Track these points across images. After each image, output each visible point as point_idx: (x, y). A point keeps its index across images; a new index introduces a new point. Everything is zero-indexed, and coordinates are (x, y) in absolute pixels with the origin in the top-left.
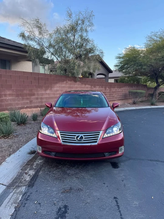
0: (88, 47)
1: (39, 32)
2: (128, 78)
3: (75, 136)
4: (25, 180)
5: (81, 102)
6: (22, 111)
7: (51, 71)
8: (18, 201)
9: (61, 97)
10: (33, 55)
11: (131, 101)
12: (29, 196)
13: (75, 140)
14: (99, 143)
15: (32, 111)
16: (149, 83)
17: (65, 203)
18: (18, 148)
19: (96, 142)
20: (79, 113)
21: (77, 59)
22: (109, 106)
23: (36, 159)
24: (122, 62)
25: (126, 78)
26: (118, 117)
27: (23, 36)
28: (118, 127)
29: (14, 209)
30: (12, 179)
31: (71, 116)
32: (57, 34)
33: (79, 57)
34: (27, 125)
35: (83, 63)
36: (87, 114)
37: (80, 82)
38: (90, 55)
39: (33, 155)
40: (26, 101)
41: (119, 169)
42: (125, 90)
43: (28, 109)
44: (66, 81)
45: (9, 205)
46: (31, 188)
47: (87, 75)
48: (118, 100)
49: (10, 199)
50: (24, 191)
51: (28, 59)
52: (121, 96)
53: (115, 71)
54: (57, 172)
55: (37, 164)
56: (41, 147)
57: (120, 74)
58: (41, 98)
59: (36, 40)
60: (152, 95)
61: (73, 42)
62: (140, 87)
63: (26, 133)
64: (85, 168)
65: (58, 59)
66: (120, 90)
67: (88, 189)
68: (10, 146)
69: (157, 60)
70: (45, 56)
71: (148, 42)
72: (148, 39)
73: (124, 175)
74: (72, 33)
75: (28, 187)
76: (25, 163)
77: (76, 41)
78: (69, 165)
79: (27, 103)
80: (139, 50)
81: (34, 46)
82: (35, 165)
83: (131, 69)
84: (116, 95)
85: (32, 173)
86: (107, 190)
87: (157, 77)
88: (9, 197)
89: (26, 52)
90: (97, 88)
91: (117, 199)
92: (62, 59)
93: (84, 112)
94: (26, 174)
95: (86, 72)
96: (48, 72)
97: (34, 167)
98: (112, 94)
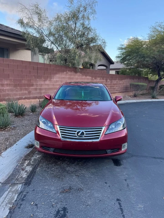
0: (90, 36)
1: (39, 19)
2: (130, 70)
3: (76, 131)
4: (22, 177)
5: (82, 95)
6: (21, 102)
7: (51, 61)
8: (13, 201)
9: (61, 89)
10: (33, 43)
11: (132, 94)
12: (25, 196)
13: (76, 136)
14: (101, 140)
15: (31, 102)
16: (150, 76)
17: (64, 205)
18: (15, 142)
19: (98, 138)
20: (79, 106)
21: (77, 48)
22: (112, 100)
23: (34, 154)
24: (124, 53)
25: (128, 70)
26: (121, 112)
27: (21, 22)
28: (122, 122)
29: (9, 211)
30: (8, 175)
31: (71, 109)
32: (57, 21)
33: (80, 46)
34: (25, 117)
35: (84, 53)
36: (87, 108)
37: (81, 72)
38: (92, 45)
39: (31, 149)
40: (24, 92)
41: (121, 166)
42: (126, 82)
43: (26, 100)
44: (67, 72)
45: (3, 206)
46: (28, 186)
47: (88, 66)
48: (119, 92)
49: (5, 199)
50: (20, 189)
51: (27, 47)
52: (122, 88)
53: (117, 62)
54: (55, 169)
55: (35, 160)
56: (38, 142)
57: (122, 66)
58: (40, 89)
59: (36, 27)
60: (153, 88)
61: (75, 30)
62: (141, 79)
63: (23, 125)
64: (85, 164)
65: (58, 48)
66: (121, 82)
67: (89, 189)
68: (7, 139)
69: (161, 52)
70: (45, 45)
71: (152, 32)
72: (152, 30)
73: (127, 174)
74: (73, 21)
75: (25, 185)
76: (22, 158)
77: (77, 29)
78: (69, 162)
79: (26, 94)
80: (142, 42)
81: (33, 34)
82: (33, 160)
83: (132, 61)
84: (117, 88)
85: (29, 169)
86: (110, 191)
87: (159, 70)
88: (4, 196)
89: (25, 40)
90: (98, 80)
91: (120, 202)
92: (62, 48)
93: (84, 105)
94: (23, 170)
95: (87, 63)
96: (47, 62)
97: (31, 163)
98: (113, 86)
